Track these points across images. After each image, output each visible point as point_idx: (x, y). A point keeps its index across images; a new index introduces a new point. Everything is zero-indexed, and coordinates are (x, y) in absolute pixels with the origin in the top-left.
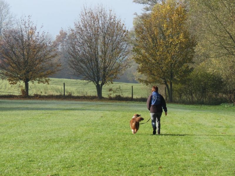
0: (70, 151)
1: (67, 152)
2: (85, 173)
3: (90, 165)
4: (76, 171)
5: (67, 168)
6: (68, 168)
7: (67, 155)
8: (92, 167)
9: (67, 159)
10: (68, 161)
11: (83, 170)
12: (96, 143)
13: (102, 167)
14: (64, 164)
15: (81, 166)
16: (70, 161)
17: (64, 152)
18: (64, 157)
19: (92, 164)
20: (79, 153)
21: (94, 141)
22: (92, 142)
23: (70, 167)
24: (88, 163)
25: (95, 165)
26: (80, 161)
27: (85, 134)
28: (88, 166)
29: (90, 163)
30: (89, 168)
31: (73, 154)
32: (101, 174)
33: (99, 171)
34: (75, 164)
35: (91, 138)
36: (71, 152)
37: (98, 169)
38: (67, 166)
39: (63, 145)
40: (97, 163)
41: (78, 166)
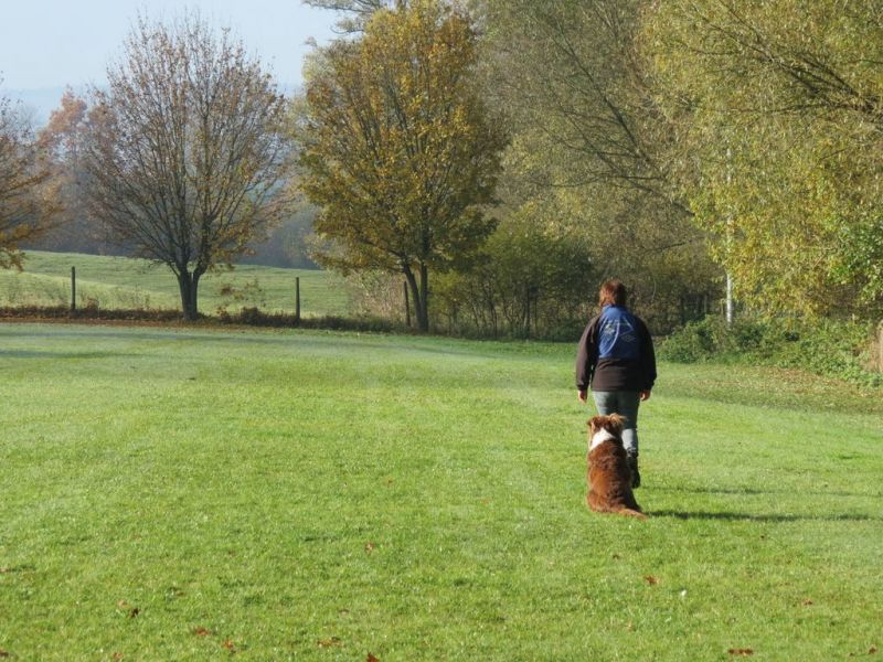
0: (80, 491)
1: (69, 493)
2: (122, 561)
3: (139, 536)
4: (92, 555)
5: (62, 544)
6: (67, 543)
7: (66, 503)
8: (147, 542)
9: (67, 515)
10: (67, 522)
11: (114, 552)
12: (166, 464)
13: (179, 542)
14: (53, 532)
15: (112, 539)
16: (76, 522)
17: (59, 493)
18: (56, 509)
19: (147, 532)
20: (108, 496)
21: (159, 457)
22: (155, 461)
23: (74, 541)
24: (133, 529)
25: (157, 534)
26: (108, 523)
27: (132, 433)
28: (134, 538)
29: (141, 530)
30: (137, 545)
31: (87, 499)
32: (176, 565)
33: (167, 555)
34: (91, 531)
35: (152, 448)
36: (82, 495)
37: (166, 547)
38: (63, 539)
39: (56, 471)
40: (164, 528)
41: (102, 539)
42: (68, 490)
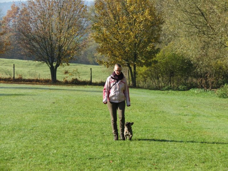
0: (12, 142)
1: (9, 142)
2: (26, 166)
3: (32, 157)
4: (15, 164)
5: (5, 160)
6: (7, 160)
7: (7, 146)
8: (35, 159)
9: (7, 150)
10: (8, 152)
11: (23, 163)
12: (43, 132)
13: (46, 160)
14: (2, 156)
15: (23, 159)
16: (11, 152)
17: (5, 142)
18: (4, 148)
19: (34, 156)
20: (22, 143)
21: (40, 130)
22: (39, 131)
23: (10, 159)
24: (30, 155)
25: (38, 157)
26: (21, 153)
27: (32, 122)
28: (30, 158)
29: (33, 155)
30: (31, 160)
31: (15, 144)
32: (44, 168)
33: (41, 164)
34: (16, 156)
35: (38, 127)
36: (13, 143)
37: (41, 161)
38: (6, 158)
39: (5, 135)
40: (41, 155)
41: (19, 158)
42: (9, 141)
